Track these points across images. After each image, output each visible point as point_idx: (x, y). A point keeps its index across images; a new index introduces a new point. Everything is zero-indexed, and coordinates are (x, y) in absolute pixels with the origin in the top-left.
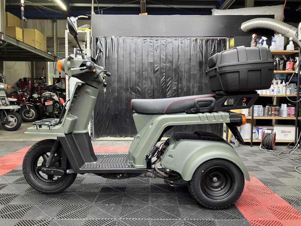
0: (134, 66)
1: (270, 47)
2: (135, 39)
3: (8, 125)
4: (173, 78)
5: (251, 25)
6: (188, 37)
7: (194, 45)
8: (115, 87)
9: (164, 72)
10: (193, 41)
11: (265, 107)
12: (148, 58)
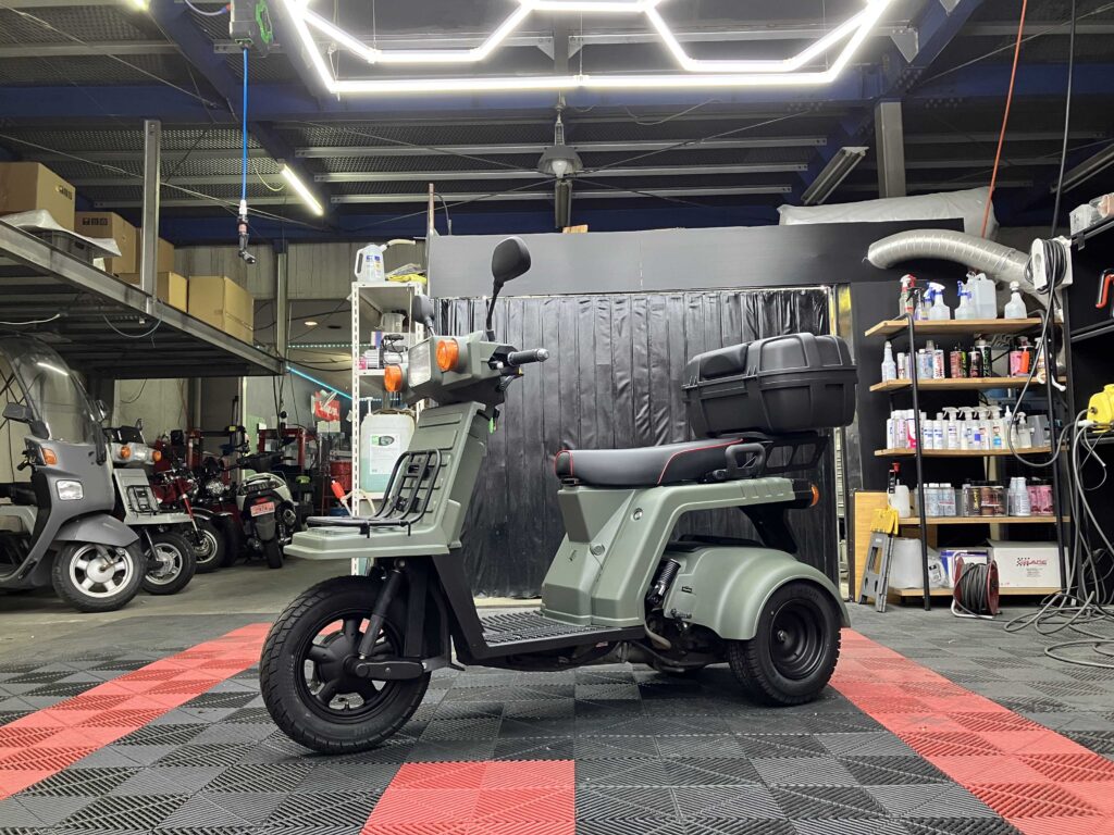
0: (553, 377)
1: (956, 311)
2: (557, 302)
3: (152, 574)
4: (673, 409)
5: (896, 250)
6: (712, 290)
7: (731, 313)
8: (499, 443)
9: (646, 394)
10: (728, 301)
11: (961, 488)
12: (595, 355)
